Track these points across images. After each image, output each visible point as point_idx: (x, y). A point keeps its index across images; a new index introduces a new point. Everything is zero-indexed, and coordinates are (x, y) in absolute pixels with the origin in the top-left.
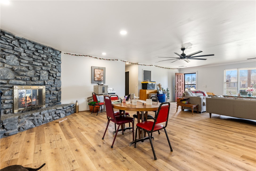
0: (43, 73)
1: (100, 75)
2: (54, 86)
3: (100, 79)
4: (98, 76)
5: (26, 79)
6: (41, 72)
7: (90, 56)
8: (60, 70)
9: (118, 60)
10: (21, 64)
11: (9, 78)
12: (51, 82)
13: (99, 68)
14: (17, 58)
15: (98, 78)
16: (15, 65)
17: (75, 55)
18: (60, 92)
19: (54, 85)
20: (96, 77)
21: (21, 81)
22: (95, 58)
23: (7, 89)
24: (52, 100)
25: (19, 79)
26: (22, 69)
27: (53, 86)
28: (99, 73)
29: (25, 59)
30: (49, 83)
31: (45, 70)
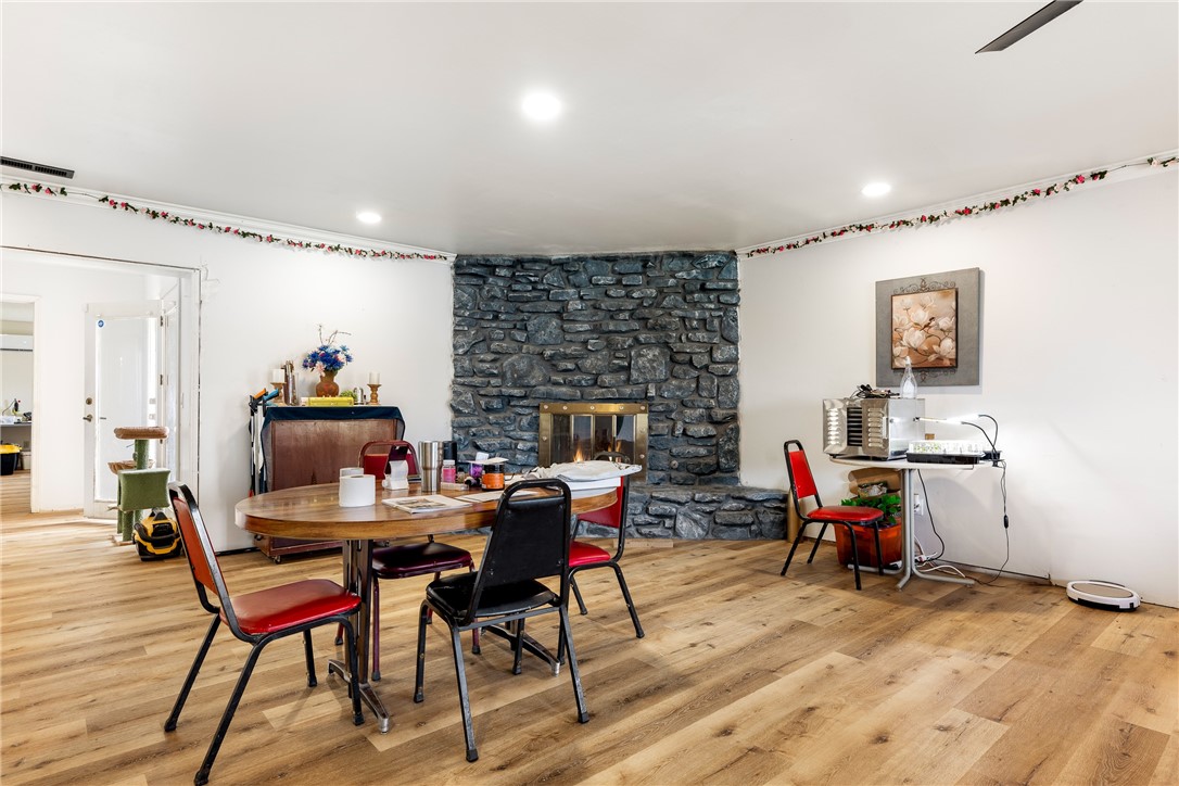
0: (643, 356)
1: (932, 331)
2: (692, 402)
3: (932, 358)
4: (916, 338)
5: (580, 381)
6: (633, 353)
7: (861, 228)
8: (732, 334)
9: (1102, 175)
10: (568, 337)
11: (533, 382)
12: (680, 388)
13: (924, 286)
14: (555, 322)
15: (913, 350)
16: (552, 341)
17: (789, 247)
18: (732, 429)
19: (696, 397)
20: (904, 343)
21: (564, 389)
22: (892, 226)
23: (528, 411)
24: (683, 460)
25: (556, 384)
26: (568, 351)
27: (690, 404)
28: (923, 317)
29: (580, 319)
30: (669, 391)
31: (648, 345)
